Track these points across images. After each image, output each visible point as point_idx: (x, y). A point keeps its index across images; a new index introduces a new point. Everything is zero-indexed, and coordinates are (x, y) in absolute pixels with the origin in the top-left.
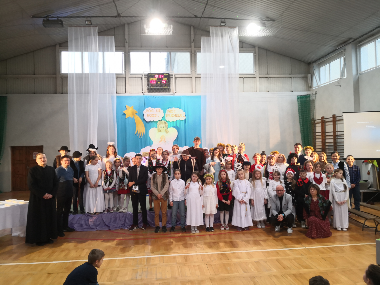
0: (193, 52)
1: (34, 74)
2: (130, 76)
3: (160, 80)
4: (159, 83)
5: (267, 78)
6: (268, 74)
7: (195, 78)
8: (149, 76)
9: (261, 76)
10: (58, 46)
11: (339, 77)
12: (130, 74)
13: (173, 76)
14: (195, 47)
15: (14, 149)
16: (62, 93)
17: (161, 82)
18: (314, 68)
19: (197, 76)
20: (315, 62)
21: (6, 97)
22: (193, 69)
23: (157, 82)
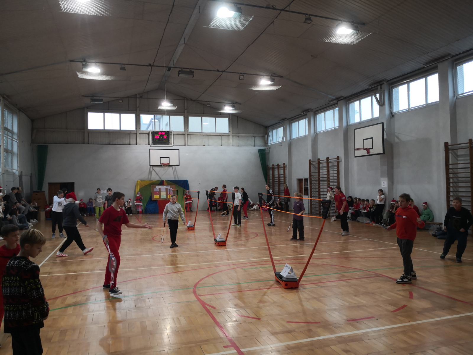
0: (186, 116)
3: (162, 136)
4: (161, 138)
5: (237, 136)
6: (238, 133)
7: (188, 135)
8: (154, 133)
9: (233, 135)
10: (86, 109)
11: (281, 140)
12: (140, 131)
13: (172, 133)
14: (187, 113)
15: (50, 184)
16: (88, 144)
17: (163, 137)
18: (269, 131)
19: (188, 133)
20: (269, 126)
22: (186, 128)
23: (160, 137)
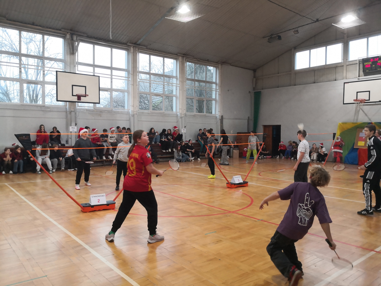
1: (278, 73)
2: (347, 64)
3: (374, 63)
4: (373, 66)
8: (365, 61)
10: (293, 50)
12: (348, 62)
15: (265, 127)
16: (295, 85)
17: (376, 65)
21: (261, 92)
